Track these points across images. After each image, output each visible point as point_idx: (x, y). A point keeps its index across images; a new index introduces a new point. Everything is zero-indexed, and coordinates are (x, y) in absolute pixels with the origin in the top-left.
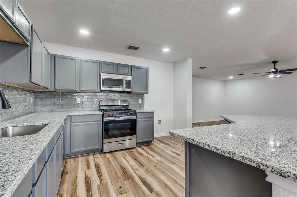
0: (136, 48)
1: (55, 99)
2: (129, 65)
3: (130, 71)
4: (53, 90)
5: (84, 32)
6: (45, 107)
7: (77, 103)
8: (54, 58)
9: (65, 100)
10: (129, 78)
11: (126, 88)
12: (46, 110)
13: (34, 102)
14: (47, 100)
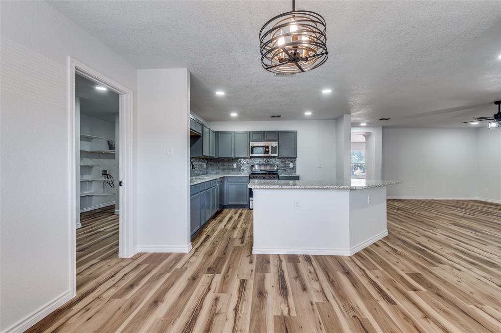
0: (280, 116)
1: (219, 165)
2: (275, 131)
3: (277, 136)
4: (217, 158)
5: (234, 115)
6: (213, 170)
7: (234, 167)
8: (217, 134)
9: (226, 165)
10: (275, 144)
11: (272, 153)
12: (213, 173)
13: (207, 167)
14: (214, 165)
